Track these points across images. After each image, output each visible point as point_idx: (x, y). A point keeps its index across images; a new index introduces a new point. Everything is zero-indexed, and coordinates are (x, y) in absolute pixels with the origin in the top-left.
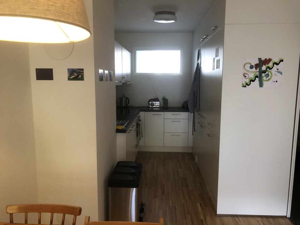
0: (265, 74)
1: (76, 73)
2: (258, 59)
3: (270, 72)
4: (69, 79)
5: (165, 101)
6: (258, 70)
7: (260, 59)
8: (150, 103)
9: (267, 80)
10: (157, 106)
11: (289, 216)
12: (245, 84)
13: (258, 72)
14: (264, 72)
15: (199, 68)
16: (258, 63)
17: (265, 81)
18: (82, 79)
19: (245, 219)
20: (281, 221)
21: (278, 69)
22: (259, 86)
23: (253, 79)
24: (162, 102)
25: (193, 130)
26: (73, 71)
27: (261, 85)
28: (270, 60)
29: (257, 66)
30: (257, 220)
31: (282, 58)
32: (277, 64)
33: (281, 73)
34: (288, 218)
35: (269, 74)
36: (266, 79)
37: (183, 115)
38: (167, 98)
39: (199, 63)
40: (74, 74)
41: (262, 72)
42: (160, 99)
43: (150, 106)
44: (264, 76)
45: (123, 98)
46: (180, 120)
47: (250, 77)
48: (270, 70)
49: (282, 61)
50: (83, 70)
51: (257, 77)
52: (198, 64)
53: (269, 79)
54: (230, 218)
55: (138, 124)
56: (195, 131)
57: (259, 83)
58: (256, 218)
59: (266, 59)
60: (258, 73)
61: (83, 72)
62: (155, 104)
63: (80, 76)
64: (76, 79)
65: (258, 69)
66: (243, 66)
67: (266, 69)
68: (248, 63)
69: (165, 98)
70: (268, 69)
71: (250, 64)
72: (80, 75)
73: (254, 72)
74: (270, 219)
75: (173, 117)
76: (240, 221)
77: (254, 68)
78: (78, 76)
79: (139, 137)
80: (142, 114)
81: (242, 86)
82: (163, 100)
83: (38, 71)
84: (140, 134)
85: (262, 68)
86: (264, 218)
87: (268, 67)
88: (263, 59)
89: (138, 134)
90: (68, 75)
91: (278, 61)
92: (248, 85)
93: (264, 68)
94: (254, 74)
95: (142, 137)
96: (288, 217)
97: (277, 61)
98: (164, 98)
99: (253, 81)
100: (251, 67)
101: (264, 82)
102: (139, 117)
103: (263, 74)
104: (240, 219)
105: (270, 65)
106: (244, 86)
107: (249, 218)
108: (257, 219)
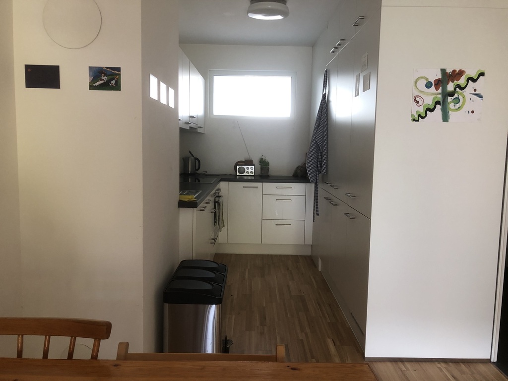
0: (453, 98)
1: (105, 75)
2: (440, 70)
3: (461, 94)
4: (92, 87)
5: (264, 164)
6: (440, 91)
7: (443, 71)
8: (238, 167)
9: (457, 109)
10: (250, 174)
11: (494, 359)
12: (416, 116)
13: (440, 94)
14: (452, 94)
15: (325, 104)
16: (440, 77)
17: (453, 110)
18: (117, 87)
19: (416, 365)
20: (482, 368)
21: (475, 90)
22: (442, 121)
23: (432, 107)
24: (258, 166)
25: (315, 213)
26: (99, 72)
27: (445, 118)
28: (461, 73)
29: (438, 83)
30: (438, 367)
31: (482, 70)
32: (474, 80)
33: (481, 97)
34: (494, 363)
35: (460, 97)
36: (454, 108)
37: (297, 189)
38: (268, 159)
39: (325, 94)
40: (102, 78)
41: (447, 94)
42: (256, 161)
43: (238, 174)
44: (451, 102)
45: (189, 157)
46: (291, 197)
47: (426, 102)
48: (462, 91)
49: (482, 74)
50: (119, 69)
51: (438, 103)
52: (324, 96)
53: (459, 108)
54: (389, 364)
55: (217, 202)
56: (318, 215)
57: (443, 115)
58: (436, 363)
59: (454, 71)
60: (440, 96)
61: (120, 74)
62: (246, 170)
63: (113, 82)
64: (105, 86)
65: (441, 88)
66: (414, 83)
67: (455, 89)
68: (422, 78)
69: (264, 159)
70: (457, 89)
71: (427, 79)
72: (113, 79)
73: (433, 94)
74: (463, 366)
75: (279, 192)
76: (407, 369)
77: (433, 87)
78: (109, 81)
79: (218, 226)
80: (223, 185)
81: (411, 118)
82: (260, 162)
83: (29, 70)
84: (220, 220)
85: (446, 87)
86: (450, 363)
87: (458, 85)
88: (449, 71)
89: (217, 219)
90: (90, 79)
91: (476, 74)
92: (423, 118)
93: (450, 87)
94: (433, 97)
95: (224, 226)
96: (492, 361)
97: (474, 75)
98: (262, 159)
99: (432, 110)
100: (428, 85)
101: (450, 112)
102: (219, 190)
103: (449, 98)
104: (408, 365)
105: (462, 81)
106: (414, 120)
107: (424, 364)
108: (439, 365)
